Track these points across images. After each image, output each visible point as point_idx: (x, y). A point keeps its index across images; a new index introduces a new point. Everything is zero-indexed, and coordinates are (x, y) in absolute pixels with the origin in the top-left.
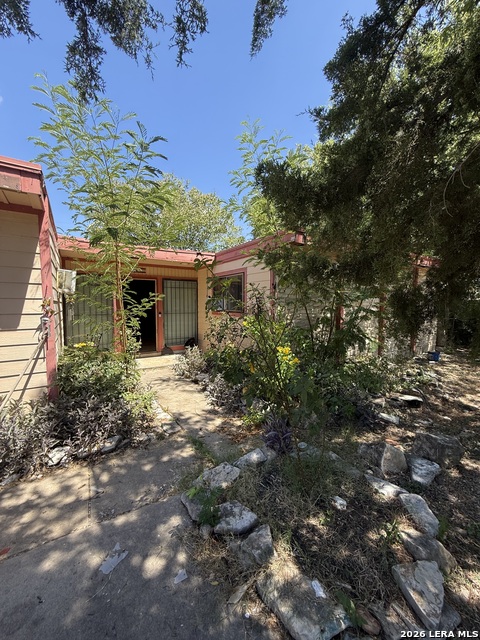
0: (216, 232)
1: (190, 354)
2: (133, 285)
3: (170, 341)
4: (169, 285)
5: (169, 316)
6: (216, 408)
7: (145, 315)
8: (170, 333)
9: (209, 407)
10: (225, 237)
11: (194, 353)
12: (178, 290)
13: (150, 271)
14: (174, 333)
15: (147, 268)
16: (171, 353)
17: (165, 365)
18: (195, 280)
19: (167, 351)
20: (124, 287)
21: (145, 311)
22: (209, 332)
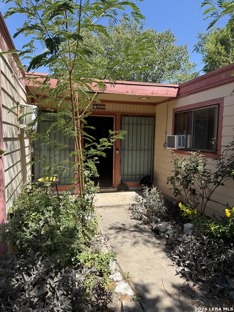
0: (169, 69)
1: (147, 195)
2: (90, 120)
3: (126, 177)
4: (126, 121)
5: (126, 152)
6: (191, 284)
7: (104, 155)
8: (126, 169)
9: (182, 281)
10: (178, 73)
11: (153, 196)
12: (135, 126)
13: (109, 108)
14: (130, 170)
15: (107, 105)
16: (127, 189)
17: (121, 203)
18: (153, 116)
19: (123, 188)
20: (81, 122)
21: (104, 151)
22: (173, 174)
